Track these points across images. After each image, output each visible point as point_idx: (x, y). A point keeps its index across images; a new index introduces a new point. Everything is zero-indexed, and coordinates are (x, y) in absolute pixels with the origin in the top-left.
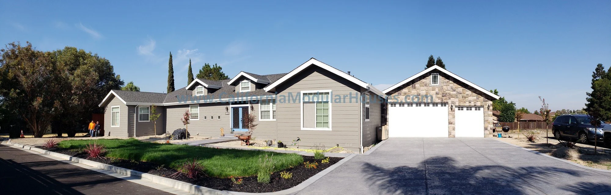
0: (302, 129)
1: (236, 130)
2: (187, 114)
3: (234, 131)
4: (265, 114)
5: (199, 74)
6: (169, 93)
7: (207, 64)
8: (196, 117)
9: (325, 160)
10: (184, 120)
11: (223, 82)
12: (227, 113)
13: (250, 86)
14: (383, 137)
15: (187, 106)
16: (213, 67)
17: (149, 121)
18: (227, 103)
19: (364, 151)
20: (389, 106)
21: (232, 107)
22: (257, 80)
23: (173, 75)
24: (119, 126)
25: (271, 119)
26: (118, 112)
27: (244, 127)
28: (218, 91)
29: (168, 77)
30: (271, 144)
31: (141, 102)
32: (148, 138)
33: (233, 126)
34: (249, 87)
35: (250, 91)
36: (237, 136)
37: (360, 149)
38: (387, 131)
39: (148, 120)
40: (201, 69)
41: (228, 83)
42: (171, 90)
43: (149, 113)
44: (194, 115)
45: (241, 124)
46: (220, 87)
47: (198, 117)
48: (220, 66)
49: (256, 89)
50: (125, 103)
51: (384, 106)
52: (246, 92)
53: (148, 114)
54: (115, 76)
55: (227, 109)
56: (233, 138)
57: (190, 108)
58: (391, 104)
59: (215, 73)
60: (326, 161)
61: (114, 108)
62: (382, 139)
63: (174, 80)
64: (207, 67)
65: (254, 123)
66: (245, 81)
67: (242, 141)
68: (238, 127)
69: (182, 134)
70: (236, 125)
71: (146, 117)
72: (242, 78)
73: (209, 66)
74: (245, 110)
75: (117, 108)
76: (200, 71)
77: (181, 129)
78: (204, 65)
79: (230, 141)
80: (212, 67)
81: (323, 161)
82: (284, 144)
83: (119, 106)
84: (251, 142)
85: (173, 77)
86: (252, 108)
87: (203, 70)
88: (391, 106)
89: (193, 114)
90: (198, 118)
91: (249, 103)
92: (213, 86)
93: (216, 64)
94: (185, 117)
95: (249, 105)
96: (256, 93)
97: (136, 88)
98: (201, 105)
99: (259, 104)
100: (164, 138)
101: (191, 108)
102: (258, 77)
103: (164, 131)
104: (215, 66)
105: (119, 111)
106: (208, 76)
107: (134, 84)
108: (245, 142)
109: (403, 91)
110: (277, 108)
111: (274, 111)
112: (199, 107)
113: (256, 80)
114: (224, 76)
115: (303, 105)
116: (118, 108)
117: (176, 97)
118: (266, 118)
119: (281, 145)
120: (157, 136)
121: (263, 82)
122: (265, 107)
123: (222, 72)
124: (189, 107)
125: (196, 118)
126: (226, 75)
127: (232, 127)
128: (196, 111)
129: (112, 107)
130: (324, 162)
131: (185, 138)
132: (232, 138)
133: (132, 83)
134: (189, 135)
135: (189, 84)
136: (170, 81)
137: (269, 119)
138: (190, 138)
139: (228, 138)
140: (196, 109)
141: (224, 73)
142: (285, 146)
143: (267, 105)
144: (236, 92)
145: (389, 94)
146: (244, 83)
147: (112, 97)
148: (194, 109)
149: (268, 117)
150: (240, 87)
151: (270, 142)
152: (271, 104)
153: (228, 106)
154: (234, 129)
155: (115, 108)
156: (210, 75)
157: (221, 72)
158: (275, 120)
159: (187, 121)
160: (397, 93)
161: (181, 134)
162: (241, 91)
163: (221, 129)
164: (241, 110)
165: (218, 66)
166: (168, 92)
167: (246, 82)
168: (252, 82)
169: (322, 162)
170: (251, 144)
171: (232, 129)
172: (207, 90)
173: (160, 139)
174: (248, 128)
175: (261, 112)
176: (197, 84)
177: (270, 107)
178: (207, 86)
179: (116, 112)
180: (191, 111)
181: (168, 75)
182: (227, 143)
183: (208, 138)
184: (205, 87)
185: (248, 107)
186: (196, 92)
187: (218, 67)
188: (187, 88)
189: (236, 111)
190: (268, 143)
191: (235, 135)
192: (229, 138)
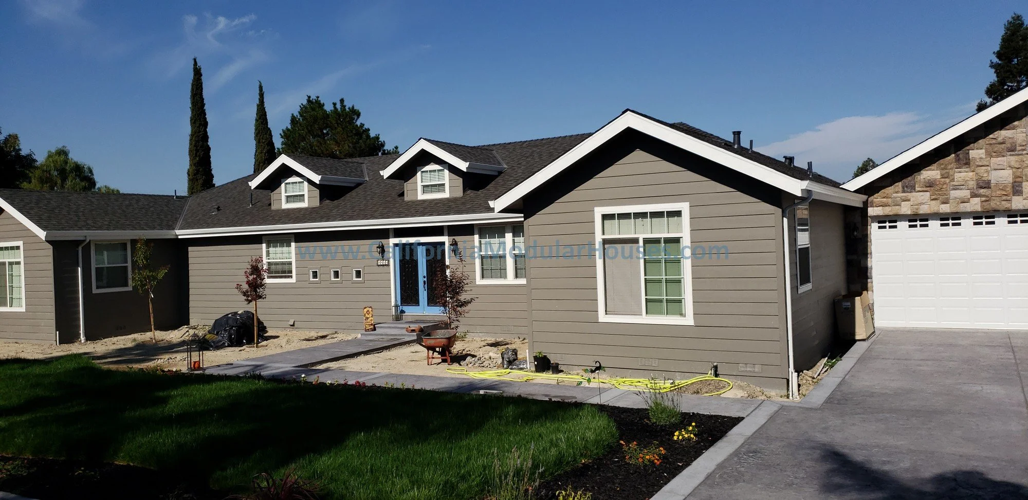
0: (603, 318)
1: (411, 311)
2: (256, 270)
3: (403, 312)
4: (492, 265)
5: (289, 127)
6: (194, 196)
7: (313, 97)
8: (287, 273)
9: (683, 433)
10: (245, 287)
11: (366, 163)
12: (380, 262)
13: (446, 181)
14: (860, 333)
15: (256, 240)
16: (333, 109)
17: (130, 289)
18: (383, 234)
19: (799, 386)
20: (874, 228)
21: (396, 245)
22: (467, 164)
23: (206, 132)
24: (23, 309)
25: (510, 279)
26: (19, 263)
27: (432, 301)
28: (353, 193)
29: (188, 138)
30: (515, 360)
31: (100, 228)
32: (130, 345)
33: (402, 299)
34: (443, 185)
35: (446, 195)
36: (413, 331)
38: (870, 309)
39: (126, 285)
40: (296, 114)
41: (382, 173)
42: (201, 182)
43: (129, 265)
44: (280, 267)
45: (423, 294)
46: (358, 179)
47: (291, 272)
48: (353, 107)
49: (464, 190)
50: (42, 234)
51: (855, 228)
52: (436, 199)
53: (126, 267)
54: (2, 137)
55: (382, 250)
56: (403, 335)
57: (264, 245)
58: (879, 222)
59: (339, 129)
62: (857, 337)
63: (209, 149)
64: (313, 109)
65: (463, 297)
66: (433, 167)
67: (431, 352)
68: (416, 302)
69: (242, 330)
70: (409, 295)
71: (117, 276)
72: (424, 158)
73: (320, 106)
75: (12, 248)
76: (293, 120)
77: (236, 314)
78: (305, 102)
79: (394, 346)
80: (328, 108)
81: (677, 433)
82: (553, 360)
83: (20, 243)
84: (457, 347)
85: (205, 137)
86: (455, 247)
87: (301, 116)
88: (880, 228)
89: (276, 264)
90: (291, 277)
91: (446, 232)
92: (338, 179)
93: (342, 101)
94: (251, 278)
95: (445, 239)
96: (463, 203)
97: (78, 169)
98: (301, 238)
99: (476, 237)
100: (183, 343)
101: (268, 247)
102: (469, 153)
103: (180, 318)
104: (338, 106)
105: (22, 260)
106: (319, 136)
107: (70, 156)
108: (439, 353)
109: (922, 177)
112: (293, 244)
113: (463, 166)
114: (368, 136)
116: (18, 248)
117: (218, 209)
118: (496, 277)
119: (543, 364)
120: (160, 335)
121: (484, 168)
123: (362, 125)
124: (261, 243)
125: (285, 277)
126: (372, 134)
127: (399, 303)
128: (287, 255)
130: (680, 437)
131: (250, 342)
132: (399, 335)
133: (62, 152)
134: (262, 329)
135: (258, 170)
136: (197, 151)
137: (505, 277)
138: (268, 338)
139: (386, 335)
140: (285, 249)
141: (366, 127)
142: (556, 369)
143: (496, 240)
144: (407, 198)
145: (870, 190)
146: (430, 171)
148: (279, 249)
149: (502, 273)
150: (420, 184)
151: (510, 353)
152: (509, 236)
153: (384, 241)
154: (405, 308)
155: (7, 248)
156: (325, 131)
157: (358, 123)
158: (523, 281)
159: (256, 291)
160: (900, 184)
161: (238, 331)
162: (421, 196)
163: (366, 310)
165: (348, 104)
166: (192, 190)
167: (435, 171)
168: (453, 170)
169: (676, 438)
170: (459, 359)
171: (396, 306)
172: (317, 192)
173: (170, 348)
174: (444, 305)
175: (483, 258)
176: (285, 172)
177: (507, 244)
178: (316, 178)
179: (11, 264)
180: (268, 254)
181: (190, 133)
182: (386, 354)
183: (324, 334)
184: (311, 182)
186: (283, 195)
187: (347, 110)
188: (254, 184)
190: (505, 356)
191: (407, 326)
192: (391, 336)
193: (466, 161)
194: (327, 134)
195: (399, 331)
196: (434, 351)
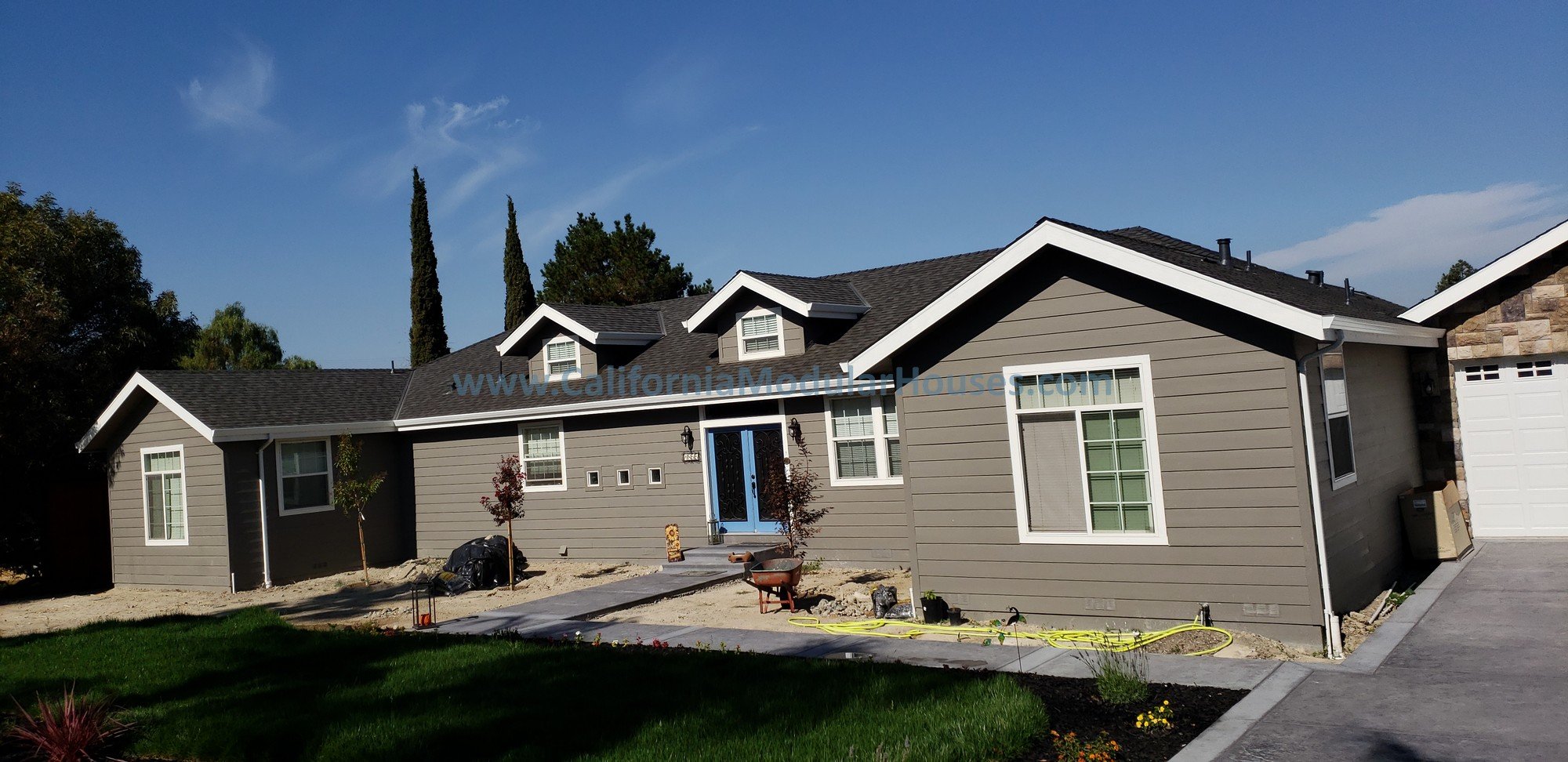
0: (1025, 536)
1: (735, 529)
2: (509, 475)
3: (723, 530)
4: (854, 457)
5: (554, 260)
6: (420, 369)
7: (587, 215)
8: (553, 477)
9: (1151, 717)
10: (495, 501)
11: (663, 310)
12: (688, 457)
13: (780, 333)
14: (1446, 547)
15: (508, 429)
16: (615, 230)
17: (331, 508)
18: (690, 414)
19: (1343, 636)
20: (1460, 380)
21: (709, 430)
22: (809, 306)
23: (435, 274)
24: (186, 542)
25: (883, 477)
26: (178, 476)
28: (645, 355)
29: (410, 284)
30: (892, 604)
31: (288, 422)
32: (333, 590)
33: (721, 511)
34: (776, 338)
35: (780, 352)
36: (739, 560)
37: (1324, 629)
38: (1462, 509)
39: (326, 502)
40: (563, 240)
41: (684, 324)
42: (429, 346)
43: (330, 473)
44: (544, 469)
45: (752, 503)
46: (652, 335)
47: (559, 475)
48: (644, 226)
49: (807, 345)
50: (208, 433)
51: (1429, 381)
52: (764, 361)
53: (325, 477)
54: (153, 297)
55: (690, 438)
56: (723, 567)
57: (521, 437)
58: (1468, 370)
59: (625, 257)
60: (1155, 721)
61: (155, 456)
62: (1442, 556)
63: (439, 298)
64: (587, 233)
65: (810, 507)
66: (759, 312)
67: (765, 593)
68: (742, 516)
69: (491, 565)
70: (731, 506)
71: (313, 491)
72: (745, 299)
73: (597, 226)
74: (768, 438)
75: (170, 455)
76: (559, 249)
77: (482, 540)
78: (575, 223)
79: (712, 583)
80: (609, 229)
81: (1140, 717)
82: (952, 603)
83: (179, 447)
84: (806, 584)
85: (434, 282)
86: (796, 430)
87: (570, 243)
88: (1470, 378)
89: (539, 464)
90: (560, 482)
91: (782, 408)
92: (623, 336)
93: (628, 218)
94: (502, 487)
95: (781, 419)
96: (806, 365)
97: (257, 333)
98: (572, 424)
99: (828, 414)
100: (407, 586)
101: (526, 439)
102: (812, 288)
103: (403, 548)
104: (623, 226)
105: (182, 471)
106: (596, 271)
107: (246, 316)
108: (777, 594)
109: (1535, 295)
110: (903, 429)
111: (890, 443)
112: (561, 434)
113: (803, 308)
114: (667, 267)
115: (1021, 430)
116: (177, 454)
118: (861, 475)
119: (937, 610)
120: (376, 575)
121: (836, 309)
122: (851, 428)
123: (658, 251)
124: (517, 435)
125: (552, 483)
126: (673, 264)
127: (717, 517)
128: (554, 451)
129: (144, 451)
130: (1146, 724)
131: (503, 582)
132: (719, 567)
133: (236, 312)
134: (520, 561)
135: (511, 326)
136: (423, 301)
137: (874, 474)
138: (528, 575)
139: (700, 567)
140: (551, 441)
141: (664, 253)
142: (957, 618)
143: (858, 418)
144: (722, 360)
145: (1449, 319)
146: (756, 318)
147: (142, 403)
148: (542, 442)
149: (872, 472)
150: (740, 339)
151: (885, 593)
152: (877, 411)
153: (691, 425)
154: (727, 525)
155: (162, 455)
156: (605, 264)
157: (652, 249)
158: (898, 480)
159: (509, 506)
160: (1498, 309)
161: (485, 566)
162: (743, 356)
163: (668, 530)
164: (747, 441)
165: (637, 223)
166: (417, 359)
167: (762, 318)
168: (789, 315)
169: (1139, 725)
170: (807, 603)
171: (713, 522)
172: (593, 356)
173: (390, 593)
174: (784, 518)
175: (839, 446)
176: (546, 329)
177: (875, 426)
178: (592, 336)
179: (168, 477)
180: (527, 449)
181: (412, 277)
182: (699, 596)
183: (610, 566)
184: (584, 342)
185: (779, 425)
186: (546, 362)
187: (636, 230)
188: (503, 348)
189: (726, 444)
190: (878, 598)
191: (729, 552)
192: (708, 567)
193: (808, 302)
194: (608, 267)
195: (718, 560)
196: (770, 591)
